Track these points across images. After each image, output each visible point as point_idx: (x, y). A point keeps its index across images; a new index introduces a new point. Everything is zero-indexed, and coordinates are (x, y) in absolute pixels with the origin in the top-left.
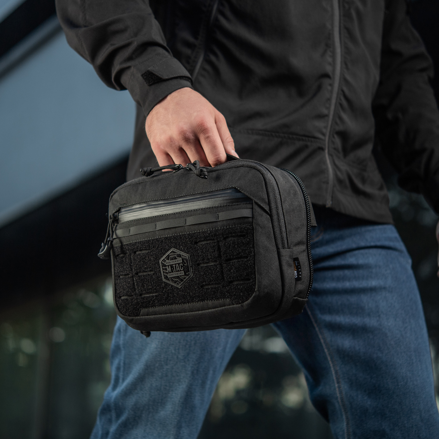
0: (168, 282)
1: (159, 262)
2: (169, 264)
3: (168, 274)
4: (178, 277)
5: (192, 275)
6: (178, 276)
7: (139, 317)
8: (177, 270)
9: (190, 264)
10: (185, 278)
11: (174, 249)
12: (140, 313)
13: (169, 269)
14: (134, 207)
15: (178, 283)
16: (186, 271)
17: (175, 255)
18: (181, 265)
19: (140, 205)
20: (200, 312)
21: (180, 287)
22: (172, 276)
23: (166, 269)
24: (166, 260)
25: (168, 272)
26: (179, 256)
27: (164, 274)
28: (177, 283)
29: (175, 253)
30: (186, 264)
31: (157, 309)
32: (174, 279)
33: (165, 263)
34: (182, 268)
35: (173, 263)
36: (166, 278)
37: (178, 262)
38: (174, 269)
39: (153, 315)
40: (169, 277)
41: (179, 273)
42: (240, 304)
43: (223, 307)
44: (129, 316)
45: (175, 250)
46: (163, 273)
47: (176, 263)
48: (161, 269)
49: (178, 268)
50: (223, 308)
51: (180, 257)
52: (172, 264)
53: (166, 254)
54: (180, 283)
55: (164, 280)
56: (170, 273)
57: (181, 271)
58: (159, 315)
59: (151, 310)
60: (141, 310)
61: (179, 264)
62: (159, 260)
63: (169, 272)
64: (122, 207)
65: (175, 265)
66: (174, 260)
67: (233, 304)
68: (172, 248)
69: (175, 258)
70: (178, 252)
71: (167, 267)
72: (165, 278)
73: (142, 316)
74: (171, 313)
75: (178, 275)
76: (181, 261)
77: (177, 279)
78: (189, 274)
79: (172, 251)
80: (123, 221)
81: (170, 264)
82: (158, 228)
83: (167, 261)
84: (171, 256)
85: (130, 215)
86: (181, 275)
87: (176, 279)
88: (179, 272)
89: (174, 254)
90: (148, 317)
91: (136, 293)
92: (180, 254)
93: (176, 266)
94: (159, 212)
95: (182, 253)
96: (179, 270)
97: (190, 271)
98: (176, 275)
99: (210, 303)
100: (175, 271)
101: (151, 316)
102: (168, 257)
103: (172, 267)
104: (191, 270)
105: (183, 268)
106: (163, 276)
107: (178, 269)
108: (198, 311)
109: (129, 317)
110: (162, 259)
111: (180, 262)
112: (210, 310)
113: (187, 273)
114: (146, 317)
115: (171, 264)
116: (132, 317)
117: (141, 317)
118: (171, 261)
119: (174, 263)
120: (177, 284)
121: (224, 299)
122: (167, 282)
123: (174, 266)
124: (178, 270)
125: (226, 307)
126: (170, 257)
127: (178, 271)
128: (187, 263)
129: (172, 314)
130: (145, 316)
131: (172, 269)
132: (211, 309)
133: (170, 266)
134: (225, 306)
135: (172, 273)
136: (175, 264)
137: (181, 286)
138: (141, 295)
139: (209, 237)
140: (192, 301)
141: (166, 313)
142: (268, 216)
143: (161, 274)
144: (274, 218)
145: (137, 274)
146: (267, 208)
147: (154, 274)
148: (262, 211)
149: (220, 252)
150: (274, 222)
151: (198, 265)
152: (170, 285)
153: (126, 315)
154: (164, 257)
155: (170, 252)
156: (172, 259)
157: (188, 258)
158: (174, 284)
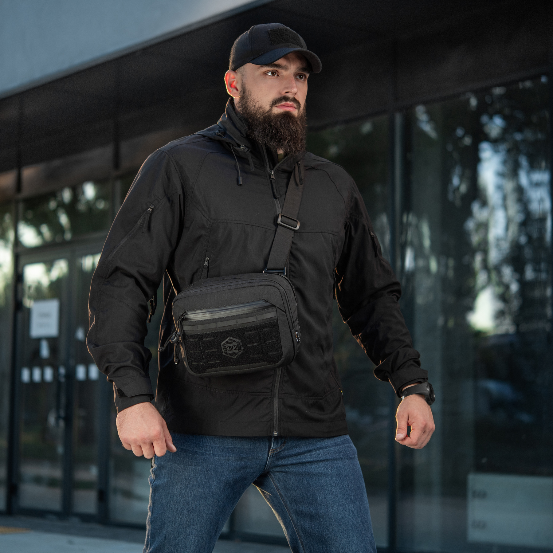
0: (227, 355)
3: (227, 351)
4: (234, 353)
7: (206, 374)
9: (241, 345)
10: (238, 353)
11: (230, 337)
13: (228, 349)
16: (239, 349)
17: (231, 341)
21: (235, 358)
22: (230, 353)
23: (226, 349)
26: (234, 341)
29: (231, 339)
31: (218, 368)
36: (226, 353)
40: (228, 353)
42: (273, 364)
44: (199, 373)
46: (224, 350)
47: (232, 345)
48: (222, 349)
49: (234, 348)
51: (235, 342)
53: (226, 340)
54: (235, 356)
55: (224, 354)
57: (236, 349)
58: (219, 371)
59: (214, 369)
61: (235, 346)
64: (187, 311)
67: (269, 365)
69: (232, 343)
70: (233, 339)
71: (227, 348)
76: (236, 344)
80: (191, 320)
82: (219, 326)
84: (229, 342)
86: (236, 351)
87: (232, 354)
90: (212, 373)
91: (204, 361)
92: (235, 340)
95: (236, 340)
99: (254, 365)
101: (214, 373)
102: (227, 342)
103: (230, 347)
104: (242, 348)
106: (224, 352)
109: (199, 374)
112: (254, 368)
116: (201, 374)
117: (207, 373)
118: (229, 344)
120: (233, 356)
121: (263, 363)
123: (232, 347)
127: (234, 350)
128: (240, 345)
130: (210, 372)
133: (229, 347)
138: (208, 362)
139: (253, 330)
140: (243, 364)
141: (224, 371)
142: (285, 313)
143: (222, 351)
144: (288, 313)
145: (205, 351)
146: (284, 309)
147: (217, 351)
148: (281, 311)
149: (260, 338)
150: (287, 316)
151: (246, 345)
152: (228, 357)
153: (197, 373)
154: (224, 342)
155: (228, 339)
156: (230, 343)
157: (240, 342)
158: (231, 357)
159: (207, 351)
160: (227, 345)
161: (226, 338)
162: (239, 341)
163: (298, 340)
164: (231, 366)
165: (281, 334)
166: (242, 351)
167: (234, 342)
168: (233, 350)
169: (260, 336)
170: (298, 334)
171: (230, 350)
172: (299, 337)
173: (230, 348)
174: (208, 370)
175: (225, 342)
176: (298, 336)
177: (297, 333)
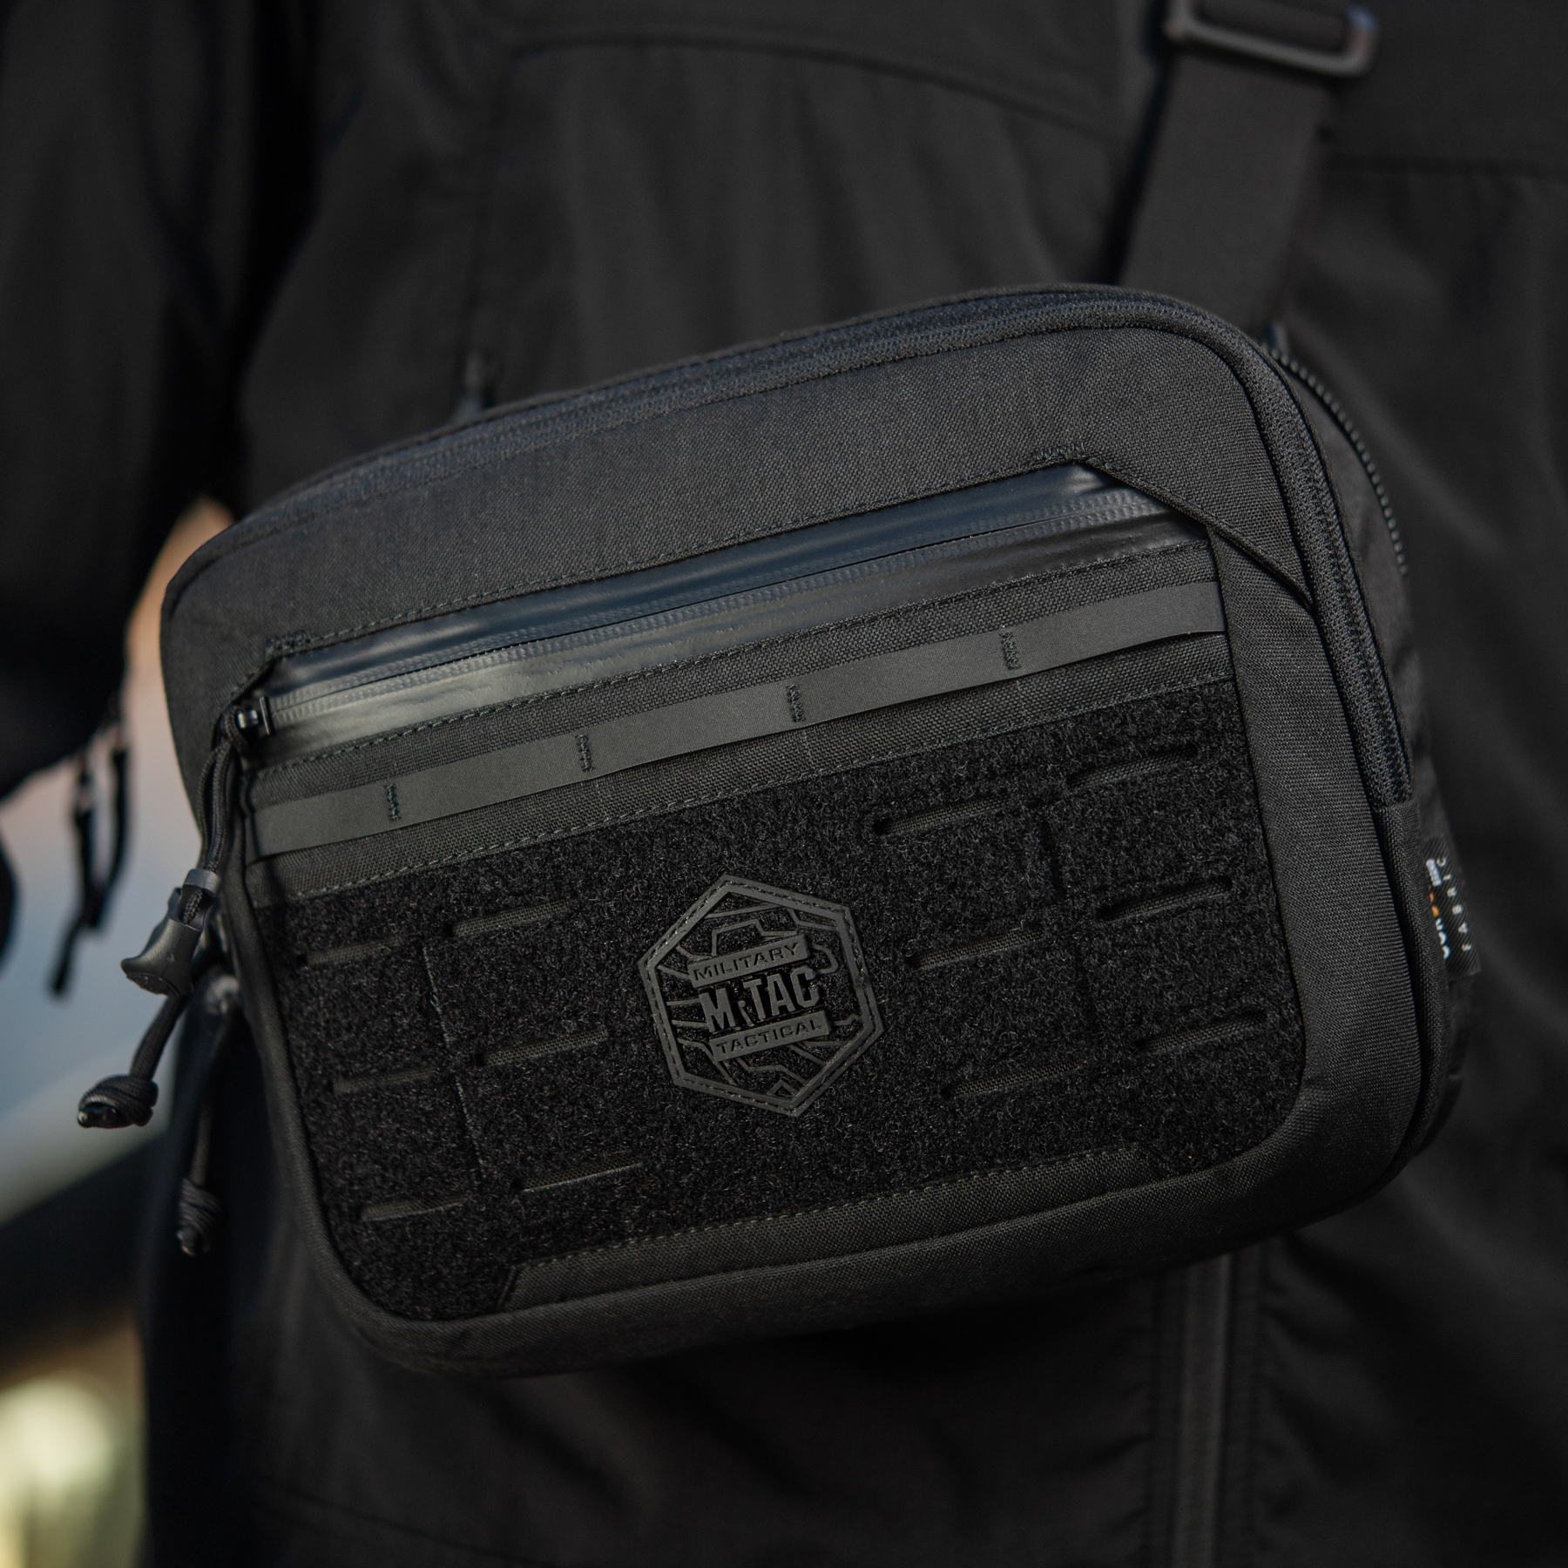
0: (710, 1087)
1: (636, 972)
2: (715, 979)
3: (712, 1042)
5: (880, 1030)
6: (785, 1048)
7: (506, 1318)
8: (775, 1012)
9: (857, 961)
10: (831, 1053)
11: (737, 880)
12: (512, 1289)
13: (717, 1010)
14: (383, 648)
15: (786, 1086)
16: (838, 1004)
17: (748, 916)
18: (801, 977)
19: (419, 632)
20: (936, 1244)
21: (796, 1113)
22: (738, 1051)
23: (699, 1013)
24: (689, 955)
25: (712, 1029)
26: (779, 920)
27: (679, 1046)
28: (776, 1087)
29: (749, 902)
30: (829, 964)
31: (632, 1251)
32: (750, 1069)
33: (691, 977)
34: (807, 996)
35: (743, 971)
36: (699, 1064)
37: (777, 962)
38: (750, 1002)
39: (602, 1291)
40: (717, 1057)
41: (794, 1029)
42: (1207, 1165)
43: (1089, 1197)
44: (439, 1316)
45: (747, 889)
46: (676, 1035)
47: (761, 966)
48: (659, 1014)
49: (779, 997)
50: (1094, 1202)
51: (789, 926)
52: (735, 974)
53: (685, 916)
54: (798, 1086)
55: (682, 1078)
56: (727, 1030)
57: (800, 1011)
58: (645, 1285)
59: (589, 1261)
60: (518, 1272)
61: (785, 971)
62: (640, 962)
63: (722, 1027)
64: (289, 656)
65: (758, 982)
66: (745, 952)
67: (1160, 1175)
68: (725, 877)
69: (757, 940)
70: (771, 897)
71: (704, 999)
72: (687, 1069)
73: (527, 1305)
74: (727, 1269)
75: (781, 1042)
76: (801, 953)
77: (778, 1068)
78: (859, 1025)
79: (729, 895)
80: (326, 743)
81: (721, 977)
82: (608, 762)
83: (698, 962)
84: (722, 930)
85: (370, 700)
86: (802, 1035)
87: (765, 1063)
88: (792, 1022)
89: (743, 911)
90: (569, 1306)
91: (479, 1175)
92: (781, 910)
93: (762, 989)
94: (591, 659)
95: (795, 902)
96: (791, 1008)
97: (863, 1006)
98: (772, 1044)
99: (1005, 1182)
100: (762, 1015)
101: (591, 1302)
102: (700, 940)
103: (736, 990)
105: (813, 990)
106: (672, 1056)
107: (781, 1003)
108: (918, 1239)
109: (435, 1326)
110: (660, 951)
111: (788, 959)
112: (1002, 1227)
113: (844, 1018)
114: (556, 1307)
115: (728, 976)
116: (459, 1326)
117: (525, 1314)
118: (727, 959)
119: (753, 969)
120: (777, 1093)
121: (1097, 1154)
122: (703, 1089)
123: (753, 985)
124: (783, 1009)
125: (1109, 1197)
126: (719, 936)
127: (784, 1013)
128: (840, 957)
129: (738, 1276)
130: (546, 1302)
131: (741, 1003)
132: (1009, 1218)
133: (721, 994)
134: (1104, 1192)
135: (739, 1035)
136: (755, 975)
137: (805, 1105)
138: (518, 1186)
139: (971, 779)
140: (883, 1185)
141: (695, 1274)
142: (1302, 616)
143: (658, 1045)
144: (1336, 619)
145: (479, 1059)
146: (1289, 566)
147: (604, 1050)
148: (1270, 586)
149: (1055, 867)
150: (1335, 648)
151: (914, 962)
152: (725, 1103)
153: (418, 1317)
154: (672, 938)
155: (711, 901)
156: (731, 945)
157: (840, 928)
158: (753, 1099)
159: (499, 1059)
160: (704, 970)
161: (694, 895)
162: (838, 917)
163: (1454, 940)
164: (760, 1210)
165: (1274, 826)
166: (871, 1024)
167: (772, 925)
168: (770, 1019)
169: (1048, 846)
170: (1445, 885)
171: (741, 1023)
172: (1457, 910)
173: (733, 999)
174: (530, 1275)
175: (679, 934)
176: (1452, 902)
177: (1442, 872)
